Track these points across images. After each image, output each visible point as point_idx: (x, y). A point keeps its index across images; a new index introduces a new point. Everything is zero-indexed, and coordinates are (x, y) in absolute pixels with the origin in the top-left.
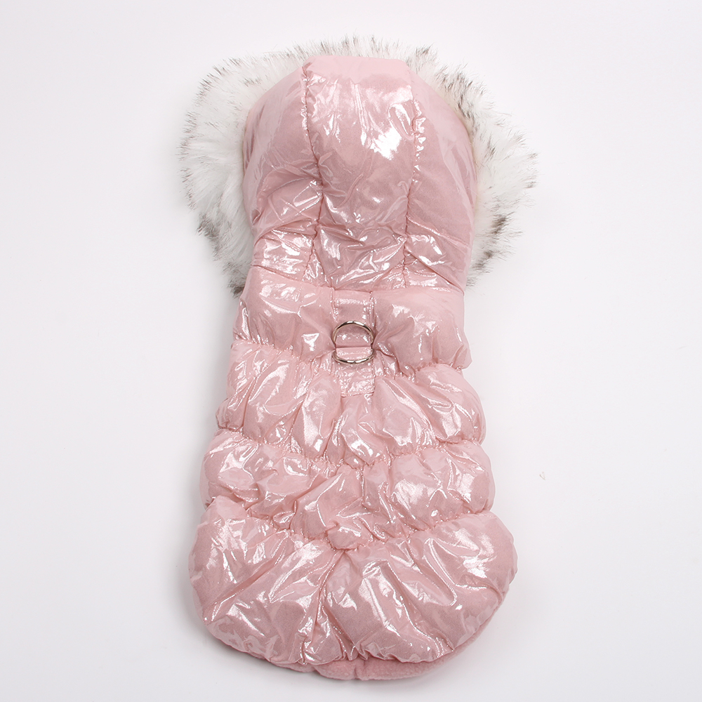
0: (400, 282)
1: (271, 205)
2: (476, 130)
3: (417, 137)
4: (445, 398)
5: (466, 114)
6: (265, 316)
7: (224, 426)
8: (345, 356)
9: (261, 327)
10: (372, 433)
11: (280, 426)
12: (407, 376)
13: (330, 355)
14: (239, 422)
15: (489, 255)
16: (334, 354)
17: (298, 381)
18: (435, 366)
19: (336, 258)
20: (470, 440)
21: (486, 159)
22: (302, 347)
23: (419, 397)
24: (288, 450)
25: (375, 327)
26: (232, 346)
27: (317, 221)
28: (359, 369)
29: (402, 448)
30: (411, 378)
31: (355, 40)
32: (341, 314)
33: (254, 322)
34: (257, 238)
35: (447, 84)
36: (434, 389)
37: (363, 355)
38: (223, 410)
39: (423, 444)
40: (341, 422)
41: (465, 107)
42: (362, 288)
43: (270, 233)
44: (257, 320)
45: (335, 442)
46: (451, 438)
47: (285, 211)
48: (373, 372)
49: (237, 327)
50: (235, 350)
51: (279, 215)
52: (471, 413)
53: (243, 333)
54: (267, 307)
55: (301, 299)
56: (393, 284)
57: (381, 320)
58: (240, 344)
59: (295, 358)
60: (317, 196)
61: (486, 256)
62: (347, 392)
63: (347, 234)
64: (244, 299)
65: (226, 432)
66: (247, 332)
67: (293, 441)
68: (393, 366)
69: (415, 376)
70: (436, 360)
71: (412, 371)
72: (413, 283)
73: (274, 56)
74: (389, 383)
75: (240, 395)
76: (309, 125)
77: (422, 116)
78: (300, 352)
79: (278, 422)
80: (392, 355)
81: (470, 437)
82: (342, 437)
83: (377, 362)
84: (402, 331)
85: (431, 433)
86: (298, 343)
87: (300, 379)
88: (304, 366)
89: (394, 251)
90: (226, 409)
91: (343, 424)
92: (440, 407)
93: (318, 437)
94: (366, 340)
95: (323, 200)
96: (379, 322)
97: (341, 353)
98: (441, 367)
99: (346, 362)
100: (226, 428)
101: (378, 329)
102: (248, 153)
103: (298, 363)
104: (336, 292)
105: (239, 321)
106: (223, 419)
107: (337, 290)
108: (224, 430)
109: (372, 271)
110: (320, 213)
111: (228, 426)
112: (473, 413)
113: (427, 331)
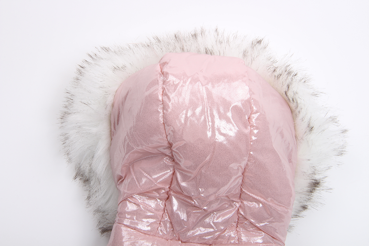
0: (234, 238)
1: (133, 173)
2: (299, 112)
3: (252, 129)
5: (291, 99)
15: (304, 208)
19: (183, 220)
21: (306, 134)
27: (169, 188)
31: (202, 32)
34: (121, 200)
35: (276, 74)
41: (290, 94)
43: (132, 197)
47: (144, 180)
51: (139, 184)
56: (229, 239)
60: (169, 171)
61: (301, 209)
63: (193, 202)
73: (136, 45)
76: (165, 120)
77: (257, 112)
89: (230, 214)
95: (174, 173)
102: (114, 124)
104: (183, 244)
109: (212, 230)
110: (171, 182)
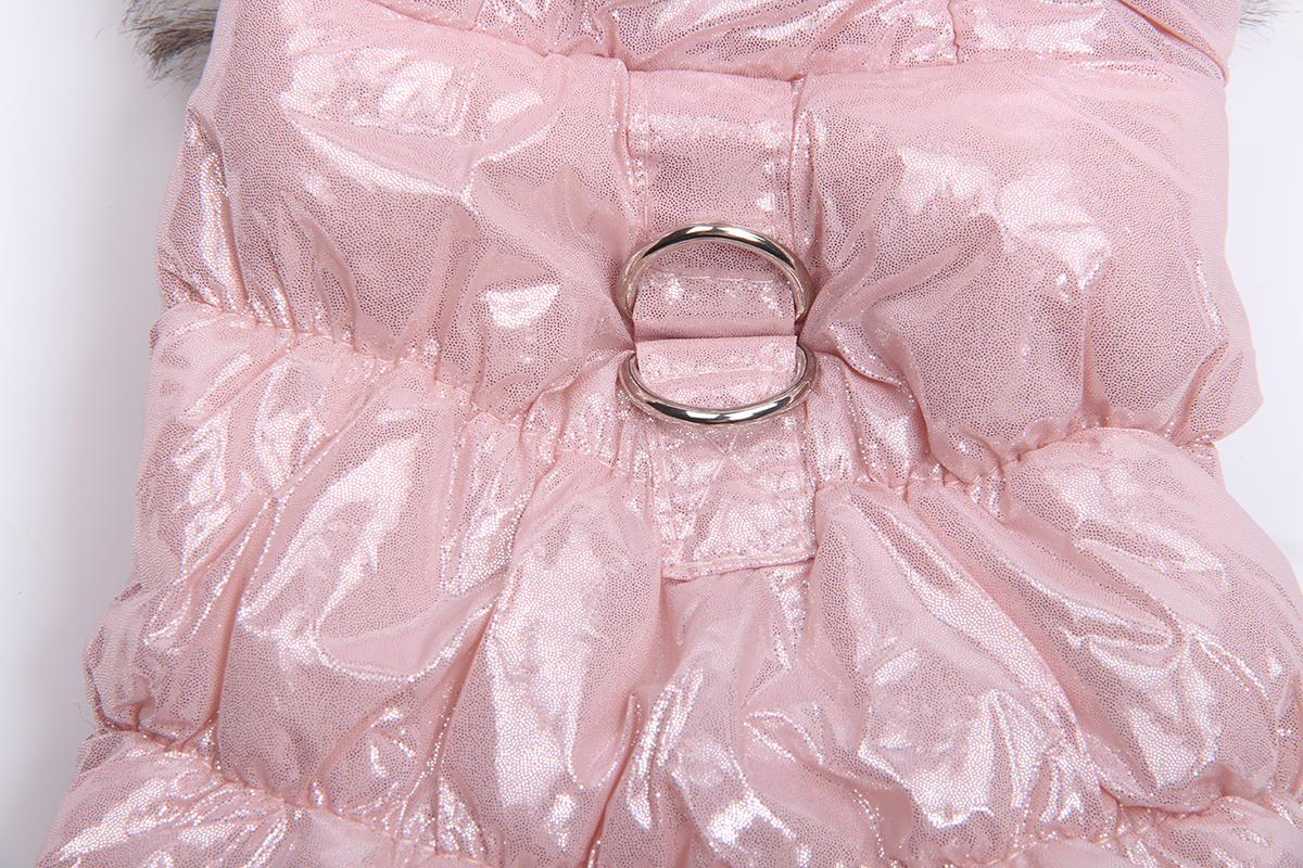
4: (1145, 602)
6: (310, 203)
7: (130, 721)
8: (679, 384)
9: (290, 252)
10: (809, 765)
11: (388, 730)
12: (965, 484)
13: (608, 375)
14: (195, 710)
16: (627, 377)
17: (464, 512)
18: (1095, 441)
20: (1261, 798)
22: (483, 349)
23: (1024, 589)
24: (425, 841)
25: (815, 248)
26: (154, 337)
28: (744, 443)
29: (945, 835)
30: (985, 492)
32: (661, 184)
33: (257, 228)
36: (1087, 553)
37: (756, 376)
38: (123, 651)
39: (1046, 817)
40: (667, 712)
42: (759, 59)
44: (272, 222)
45: (640, 812)
46: (1172, 787)
48: (806, 461)
49: (178, 244)
50: (170, 359)
52: (1262, 670)
53: (205, 273)
54: (317, 162)
55: (474, 121)
57: (847, 220)
58: (195, 327)
59: (446, 397)
62: (688, 555)
64: (208, 112)
65: (135, 750)
66: (223, 271)
67: (448, 801)
68: (896, 433)
69: (1002, 488)
70: (1098, 412)
71: (989, 462)
72: (990, 36)
74: (882, 522)
75: (200, 584)
78: (474, 368)
79: (378, 711)
80: (896, 381)
81: (1259, 780)
82: (672, 788)
83: (825, 413)
84: (943, 275)
85: (1080, 762)
86: (466, 330)
87: (475, 500)
88: (493, 438)
90: (132, 651)
91: (677, 723)
92: (1123, 643)
93: (563, 783)
94: (773, 305)
96: (833, 222)
97: (660, 368)
98: (1121, 442)
99: (681, 415)
100: (135, 727)
101: (834, 260)
103: (463, 419)
104: (638, 80)
105: (184, 217)
106: (120, 689)
107: (639, 69)
108: (129, 739)
111: (146, 722)
112: (1276, 668)
113: (1062, 279)
